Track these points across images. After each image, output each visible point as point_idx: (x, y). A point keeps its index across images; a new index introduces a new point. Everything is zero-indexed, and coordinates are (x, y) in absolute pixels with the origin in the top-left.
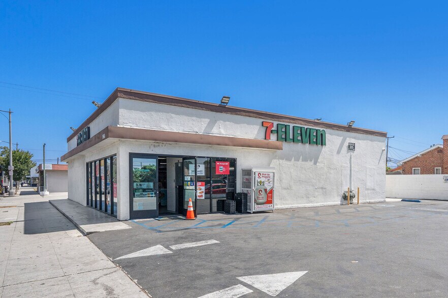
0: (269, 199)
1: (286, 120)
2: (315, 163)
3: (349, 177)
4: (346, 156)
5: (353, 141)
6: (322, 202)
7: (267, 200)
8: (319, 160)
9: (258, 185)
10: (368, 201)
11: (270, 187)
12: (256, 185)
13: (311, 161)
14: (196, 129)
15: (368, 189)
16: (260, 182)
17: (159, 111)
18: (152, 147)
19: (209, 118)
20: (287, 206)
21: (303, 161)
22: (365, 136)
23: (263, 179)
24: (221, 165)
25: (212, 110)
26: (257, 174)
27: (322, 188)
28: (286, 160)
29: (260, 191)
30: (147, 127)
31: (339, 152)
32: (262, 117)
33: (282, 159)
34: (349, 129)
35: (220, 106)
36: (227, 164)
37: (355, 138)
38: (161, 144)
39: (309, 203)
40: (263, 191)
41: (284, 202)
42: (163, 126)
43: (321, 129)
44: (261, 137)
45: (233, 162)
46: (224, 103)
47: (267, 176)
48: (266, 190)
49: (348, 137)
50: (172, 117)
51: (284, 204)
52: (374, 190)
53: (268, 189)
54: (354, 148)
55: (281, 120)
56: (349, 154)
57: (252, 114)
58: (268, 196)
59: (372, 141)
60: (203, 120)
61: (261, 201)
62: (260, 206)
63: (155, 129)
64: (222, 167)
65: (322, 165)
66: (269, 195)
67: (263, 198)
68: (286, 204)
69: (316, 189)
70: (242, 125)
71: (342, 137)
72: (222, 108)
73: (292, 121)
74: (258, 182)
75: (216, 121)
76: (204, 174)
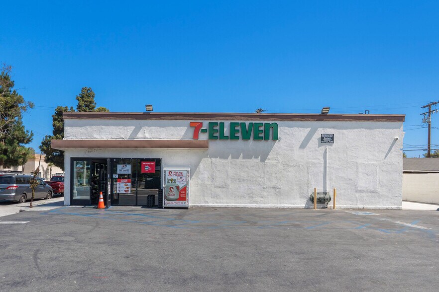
0: (181, 196)
1: (221, 118)
2: (263, 160)
3: (322, 175)
4: (316, 150)
5: (329, 131)
6: (273, 203)
7: (180, 196)
8: (269, 157)
9: (168, 182)
10: (361, 206)
11: (183, 185)
12: (167, 183)
13: (256, 157)
14: (123, 136)
15: (361, 191)
16: (172, 180)
17: (93, 125)
18: (87, 153)
19: (134, 126)
20: (221, 204)
21: (244, 158)
22: (354, 123)
23: (174, 177)
24: (147, 165)
25: (136, 119)
26: (167, 172)
27: (274, 188)
28: (220, 158)
29: (171, 188)
30: (84, 138)
31: (303, 146)
32: (190, 118)
33: (216, 157)
34: (323, 117)
35: (144, 114)
36: (152, 164)
37: (334, 127)
38: (93, 150)
39: (252, 203)
40: (175, 188)
41: (217, 201)
42: (95, 136)
43: (271, 122)
44: (189, 137)
45: (158, 162)
46: (149, 111)
47: (179, 174)
48: (178, 188)
49: (321, 127)
50: (102, 129)
51: (217, 202)
52: (374, 192)
53: (181, 186)
54: (333, 140)
55: (214, 118)
56: (323, 148)
57: (178, 117)
58: (180, 193)
59: (369, 128)
60: (130, 127)
61: (172, 197)
62: (170, 202)
63: (89, 139)
64: (147, 166)
65: (274, 162)
66: (182, 192)
67: (174, 194)
68: (220, 203)
69: (264, 188)
70: (168, 128)
71: (309, 129)
72: (147, 116)
73: (228, 118)
74: (168, 180)
75: (141, 128)
76: (130, 173)
